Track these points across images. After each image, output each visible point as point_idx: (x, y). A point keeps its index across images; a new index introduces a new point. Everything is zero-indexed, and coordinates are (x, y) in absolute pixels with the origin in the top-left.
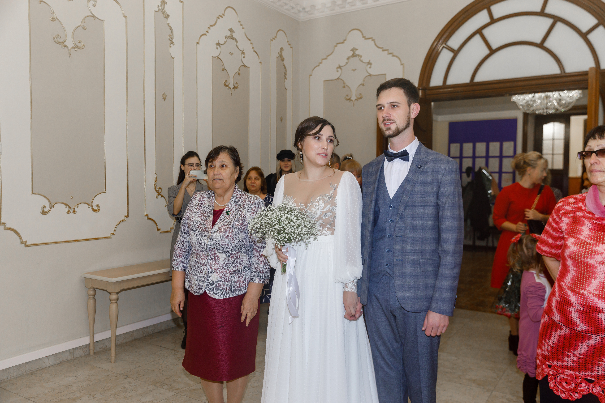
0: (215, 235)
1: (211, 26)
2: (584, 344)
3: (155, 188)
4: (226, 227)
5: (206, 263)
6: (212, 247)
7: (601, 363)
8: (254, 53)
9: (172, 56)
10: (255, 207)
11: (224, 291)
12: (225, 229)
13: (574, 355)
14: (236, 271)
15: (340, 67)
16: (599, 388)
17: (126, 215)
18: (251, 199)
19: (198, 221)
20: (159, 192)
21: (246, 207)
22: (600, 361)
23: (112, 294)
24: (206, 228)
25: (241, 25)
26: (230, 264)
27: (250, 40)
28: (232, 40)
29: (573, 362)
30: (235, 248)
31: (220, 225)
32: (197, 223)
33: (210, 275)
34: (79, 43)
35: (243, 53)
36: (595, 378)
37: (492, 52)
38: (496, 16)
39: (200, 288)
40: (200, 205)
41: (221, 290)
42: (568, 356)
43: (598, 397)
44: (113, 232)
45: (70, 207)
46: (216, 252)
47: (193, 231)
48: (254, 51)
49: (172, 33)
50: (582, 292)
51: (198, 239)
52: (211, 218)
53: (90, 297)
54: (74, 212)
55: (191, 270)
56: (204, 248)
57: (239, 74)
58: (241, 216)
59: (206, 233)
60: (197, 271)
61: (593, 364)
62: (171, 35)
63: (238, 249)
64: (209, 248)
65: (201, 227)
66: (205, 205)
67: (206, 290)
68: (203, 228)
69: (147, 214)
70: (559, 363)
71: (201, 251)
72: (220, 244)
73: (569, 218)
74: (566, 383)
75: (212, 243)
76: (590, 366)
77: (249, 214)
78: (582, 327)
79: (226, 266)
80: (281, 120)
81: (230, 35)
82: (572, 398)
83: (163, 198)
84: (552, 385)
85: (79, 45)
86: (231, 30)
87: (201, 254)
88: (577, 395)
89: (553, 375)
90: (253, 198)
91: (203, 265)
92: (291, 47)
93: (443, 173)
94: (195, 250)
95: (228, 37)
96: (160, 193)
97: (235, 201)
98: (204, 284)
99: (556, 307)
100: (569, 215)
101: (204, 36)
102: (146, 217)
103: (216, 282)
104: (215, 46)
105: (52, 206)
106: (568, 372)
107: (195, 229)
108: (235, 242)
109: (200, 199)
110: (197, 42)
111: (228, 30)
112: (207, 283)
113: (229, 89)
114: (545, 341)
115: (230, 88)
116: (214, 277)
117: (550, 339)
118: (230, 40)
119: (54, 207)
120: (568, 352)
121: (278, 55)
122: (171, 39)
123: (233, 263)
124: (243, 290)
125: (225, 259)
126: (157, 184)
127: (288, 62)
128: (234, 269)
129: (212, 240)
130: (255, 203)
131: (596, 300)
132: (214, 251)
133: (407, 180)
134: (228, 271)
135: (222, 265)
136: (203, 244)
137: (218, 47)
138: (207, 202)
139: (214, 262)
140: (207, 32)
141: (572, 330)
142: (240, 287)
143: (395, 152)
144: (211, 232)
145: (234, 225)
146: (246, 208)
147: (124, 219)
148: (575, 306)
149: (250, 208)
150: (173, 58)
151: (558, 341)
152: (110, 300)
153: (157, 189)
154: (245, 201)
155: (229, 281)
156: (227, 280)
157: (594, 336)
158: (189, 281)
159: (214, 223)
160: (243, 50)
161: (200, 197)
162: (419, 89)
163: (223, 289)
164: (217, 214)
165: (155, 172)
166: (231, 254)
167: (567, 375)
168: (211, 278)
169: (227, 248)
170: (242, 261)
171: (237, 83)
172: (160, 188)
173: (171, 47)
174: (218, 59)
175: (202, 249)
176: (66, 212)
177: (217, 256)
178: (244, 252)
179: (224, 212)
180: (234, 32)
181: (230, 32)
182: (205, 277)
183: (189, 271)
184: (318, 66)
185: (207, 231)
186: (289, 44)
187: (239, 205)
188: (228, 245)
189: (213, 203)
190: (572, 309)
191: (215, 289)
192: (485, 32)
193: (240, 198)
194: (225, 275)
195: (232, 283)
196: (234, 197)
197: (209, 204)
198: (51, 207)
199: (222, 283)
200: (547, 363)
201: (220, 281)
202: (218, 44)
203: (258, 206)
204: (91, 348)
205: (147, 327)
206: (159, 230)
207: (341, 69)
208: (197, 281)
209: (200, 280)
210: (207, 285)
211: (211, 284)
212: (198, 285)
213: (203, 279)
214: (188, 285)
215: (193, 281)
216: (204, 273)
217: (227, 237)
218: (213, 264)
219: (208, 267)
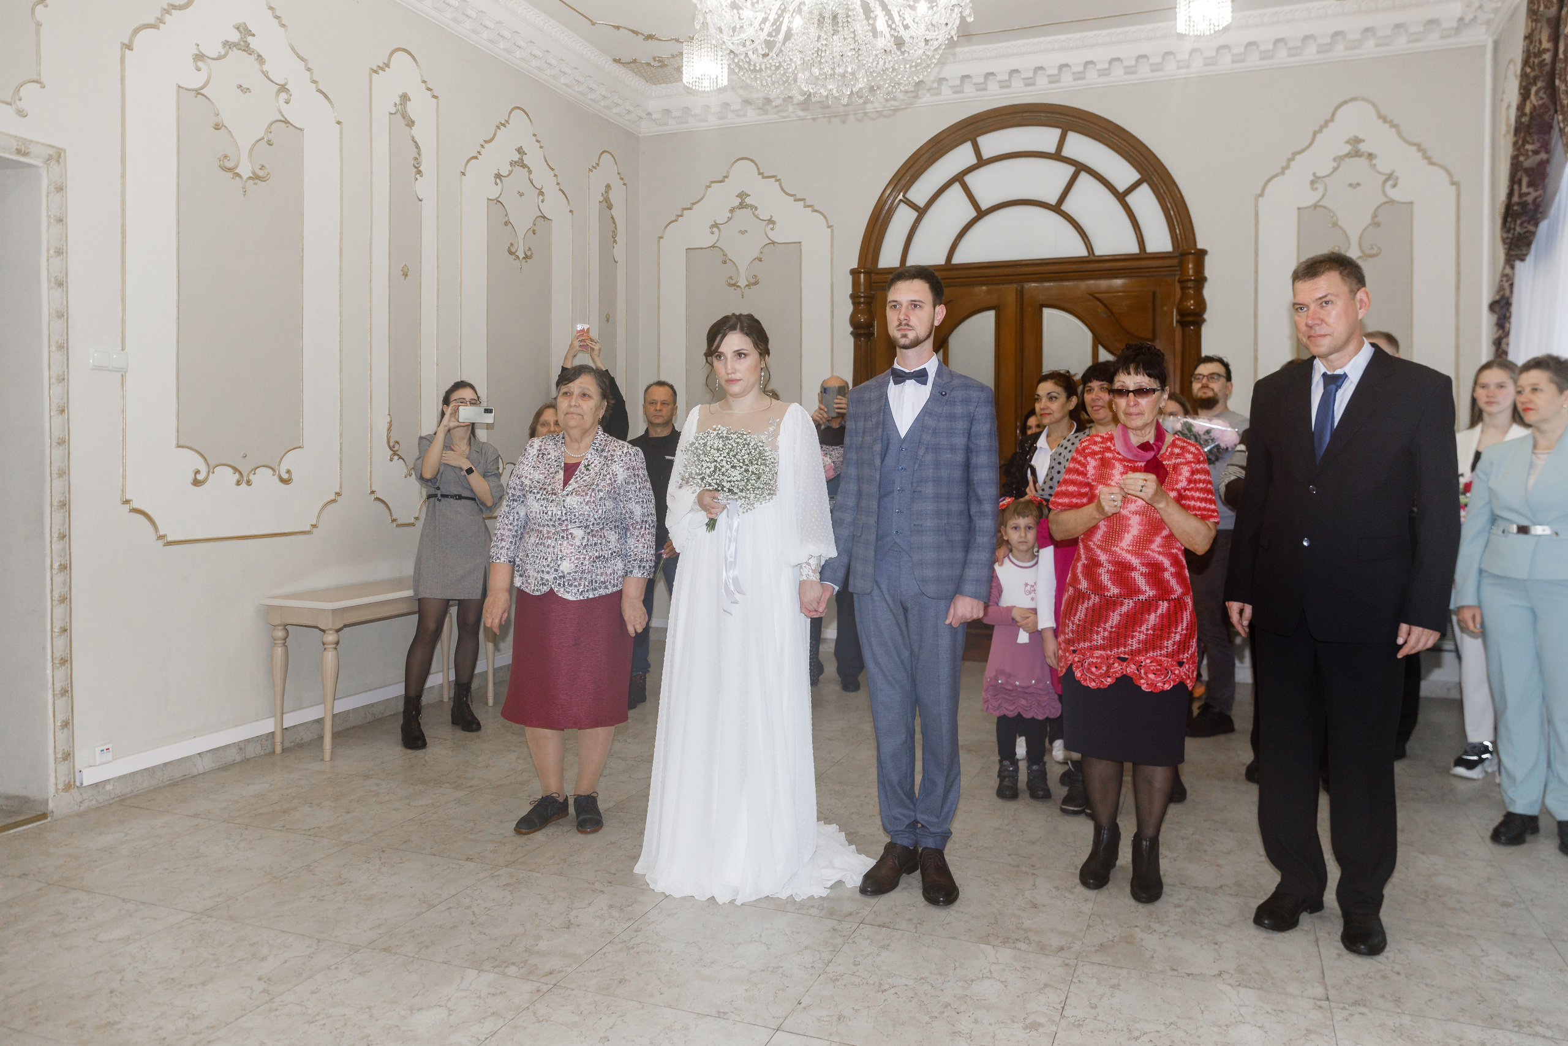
0: (568, 499)
1: (486, 142)
2: (1116, 613)
3: (388, 442)
4: (586, 488)
5: (553, 544)
6: (564, 519)
8: (561, 193)
9: (418, 197)
10: (630, 460)
11: (581, 588)
12: (584, 491)
14: (599, 557)
15: (716, 225)
17: (338, 491)
19: (540, 479)
20: (396, 449)
21: (616, 459)
23: (327, 632)
24: (553, 489)
25: (538, 141)
26: (591, 545)
27: (553, 169)
28: (521, 167)
30: (599, 521)
31: (576, 485)
32: (539, 483)
33: (559, 563)
34: (261, 169)
35: (541, 193)
37: (981, 214)
38: (986, 154)
39: (543, 584)
40: (541, 456)
41: (576, 586)
44: (314, 523)
45: (241, 473)
46: (569, 527)
47: (532, 494)
48: (560, 190)
49: (419, 154)
50: (1114, 549)
51: (542, 506)
52: (560, 475)
53: (277, 642)
54: (249, 483)
55: (527, 556)
57: (534, 232)
58: (609, 473)
59: (554, 497)
60: (537, 557)
62: (418, 157)
63: (603, 524)
64: (559, 519)
65: (545, 489)
66: (549, 457)
67: (553, 586)
68: (549, 489)
69: (374, 489)
70: (1087, 645)
72: (577, 514)
73: (1096, 460)
74: (1096, 667)
75: (564, 512)
78: (1113, 591)
79: (584, 548)
80: (608, 320)
81: (519, 159)
82: (1104, 684)
83: (401, 460)
84: (1078, 675)
85: (261, 173)
86: (520, 150)
87: (545, 530)
88: (1109, 680)
89: (1079, 662)
91: (548, 546)
92: (625, 184)
93: (976, 404)
94: (535, 524)
95: (515, 162)
96: (397, 451)
97: (597, 450)
98: (550, 577)
99: (1083, 572)
100: (1097, 457)
101: (473, 161)
102: (373, 497)
103: (568, 573)
104: (493, 180)
105: (211, 470)
107: (536, 491)
108: (600, 511)
109: (540, 446)
110: (462, 172)
111: (516, 150)
112: (554, 576)
113: (517, 260)
114: (1069, 620)
115: (518, 257)
116: (566, 566)
117: (1075, 615)
118: (518, 169)
119: (213, 472)
121: (602, 199)
122: (417, 165)
123: (595, 544)
124: (611, 589)
125: (583, 538)
126: (391, 434)
127: (618, 212)
128: (597, 554)
129: (564, 507)
130: (631, 454)
131: (1129, 557)
132: (567, 526)
133: (927, 412)
134: (587, 557)
135: (579, 547)
136: (550, 513)
137: (498, 180)
138: (552, 452)
139: (565, 542)
140: (479, 152)
141: (1102, 598)
142: (605, 583)
143: (907, 371)
144: (563, 496)
145: (598, 485)
146: (615, 461)
147: (333, 497)
148: (1105, 566)
149: (622, 461)
150: (421, 201)
151: (1086, 617)
152: (324, 644)
153: (391, 444)
154: (614, 451)
155: (589, 572)
156: (586, 571)
157: (1126, 602)
158: (521, 576)
159: (566, 483)
160: (542, 188)
161: (540, 444)
162: (861, 272)
163: (580, 585)
164: (570, 469)
165: (387, 413)
166: (592, 531)
168: (561, 568)
169: (587, 520)
170: (609, 542)
171: (530, 249)
172: (397, 442)
173: (418, 178)
174: (498, 203)
175: (547, 523)
176: (235, 481)
177: (571, 533)
178: (611, 529)
179: (582, 467)
180: (526, 154)
181: (519, 153)
182: (551, 566)
183: (521, 560)
184: (676, 221)
185: (555, 494)
186: (622, 179)
187: (605, 457)
188: (589, 515)
189: (562, 453)
190: (1102, 571)
191: (566, 584)
192: (970, 180)
193: (606, 445)
194: (582, 563)
195: (594, 577)
196: (595, 444)
197: (556, 454)
198: (209, 472)
199: (578, 576)
200: (1072, 650)
201: (576, 572)
202: (498, 176)
203: (634, 459)
204: (278, 739)
205: (372, 705)
206: (394, 520)
207: (718, 228)
208: (538, 572)
209: (543, 572)
210: (555, 578)
211: (560, 577)
212: (539, 578)
213: (548, 569)
214: (519, 581)
215: (532, 573)
216: (549, 559)
217: (587, 504)
218: (566, 548)
219: (556, 550)
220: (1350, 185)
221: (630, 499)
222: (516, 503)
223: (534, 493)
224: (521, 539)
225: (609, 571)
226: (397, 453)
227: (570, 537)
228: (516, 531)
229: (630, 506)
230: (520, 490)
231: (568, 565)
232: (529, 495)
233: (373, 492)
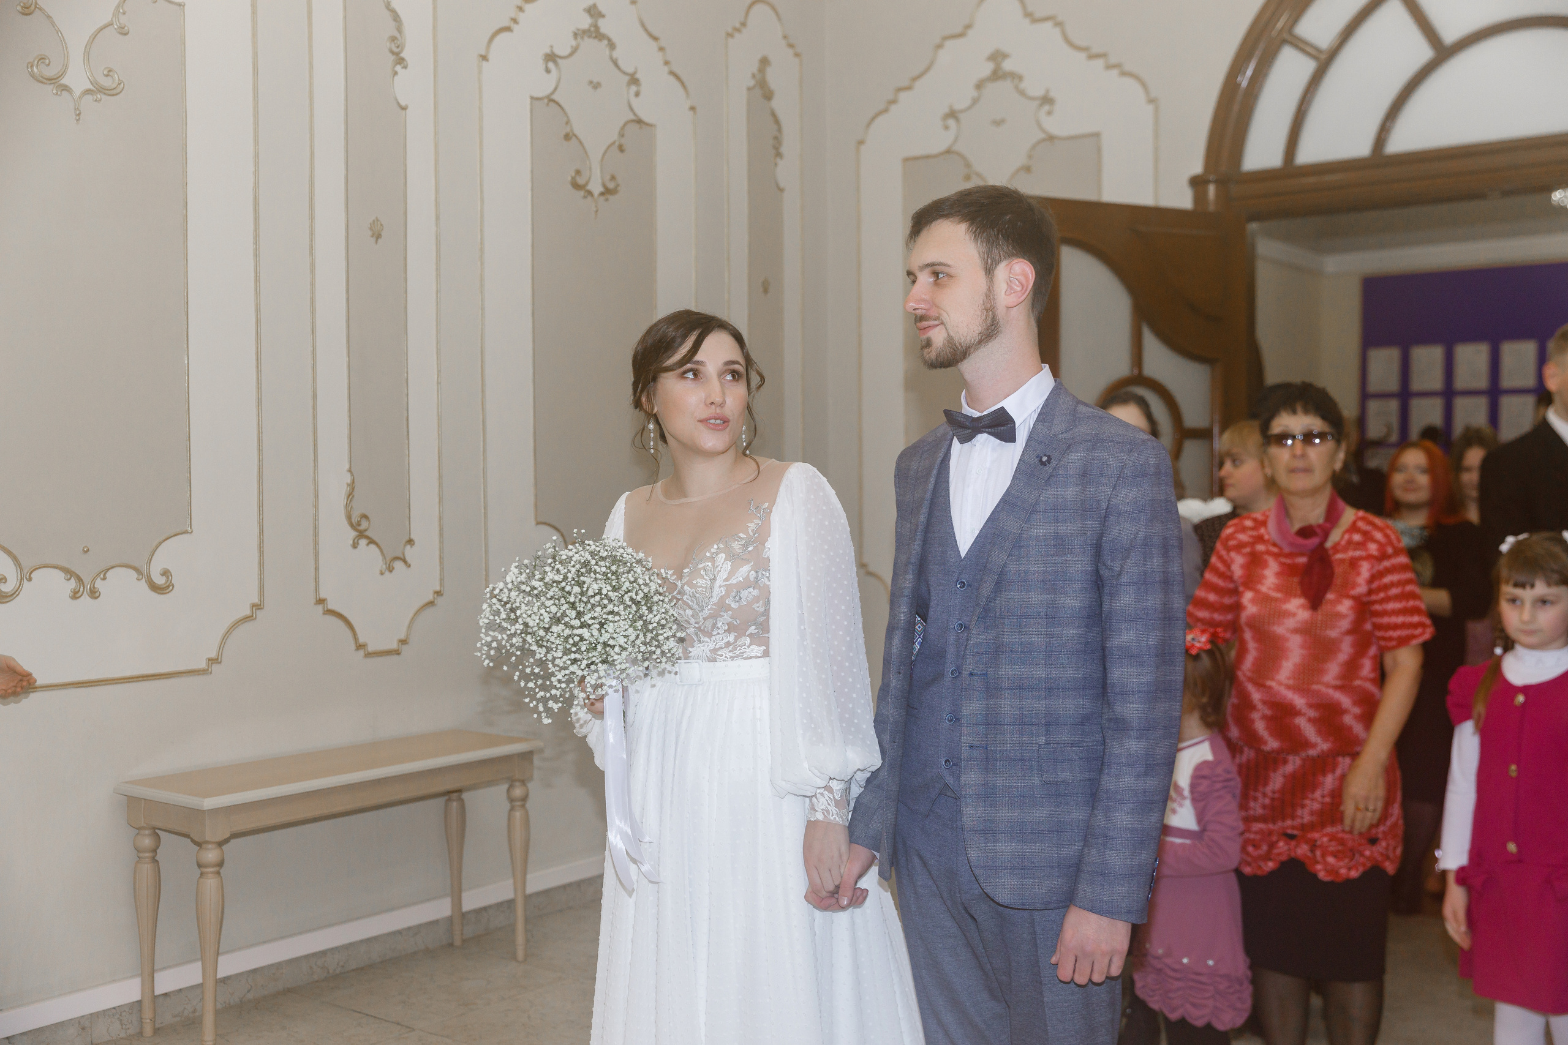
1: (527, 1)
3: (349, 518)
8: (672, 79)
9: (398, 104)
15: (952, 114)
17: (256, 601)
20: (362, 528)
23: (204, 846)
27: (655, 39)
28: (596, 41)
34: (107, 76)
35: (634, 80)
37: (1443, 53)
44: (213, 655)
45: (80, 580)
48: (672, 73)
49: (399, 29)
53: (141, 855)
54: (94, 594)
57: (621, 149)
62: (397, 35)
69: (322, 596)
73: (1243, 556)
80: (766, 291)
81: (591, 26)
83: (372, 546)
85: (107, 82)
86: (593, 12)
92: (797, 55)
93: (1113, 480)
95: (584, 32)
96: (365, 530)
101: (504, 35)
102: (320, 608)
104: (541, 65)
105: (26, 576)
110: (481, 56)
111: (585, 10)
113: (589, 198)
115: (590, 193)
118: (588, 43)
119: (30, 579)
121: (752, 83)
122: (396, 50)
126: (353, 503)
127: (785, 104)
133: (1007, 503)
137: (551, 65)
140: (513, 20)
143: (976, 414)
147: (248, 612)
150: (404, 108)
152: (200, 866)
153: (354, 520)
160: (635, 73)
162: (1209, 181)
165: (347, 466)
171: (613, 178)
172: (365, 516)
173: (396, 73)
174: (551, 104)
176: (69, 593)
180: (603, 16)
181: (591, 16)
184: (886, 110)
186: (791, 46)
198: (22, 579)
202: (551, 57)
204: (148, 1014)
205: (324, 953)
206: (360, 647)
207: (957, 119)
226: (367, 533)
233: (321, 601)
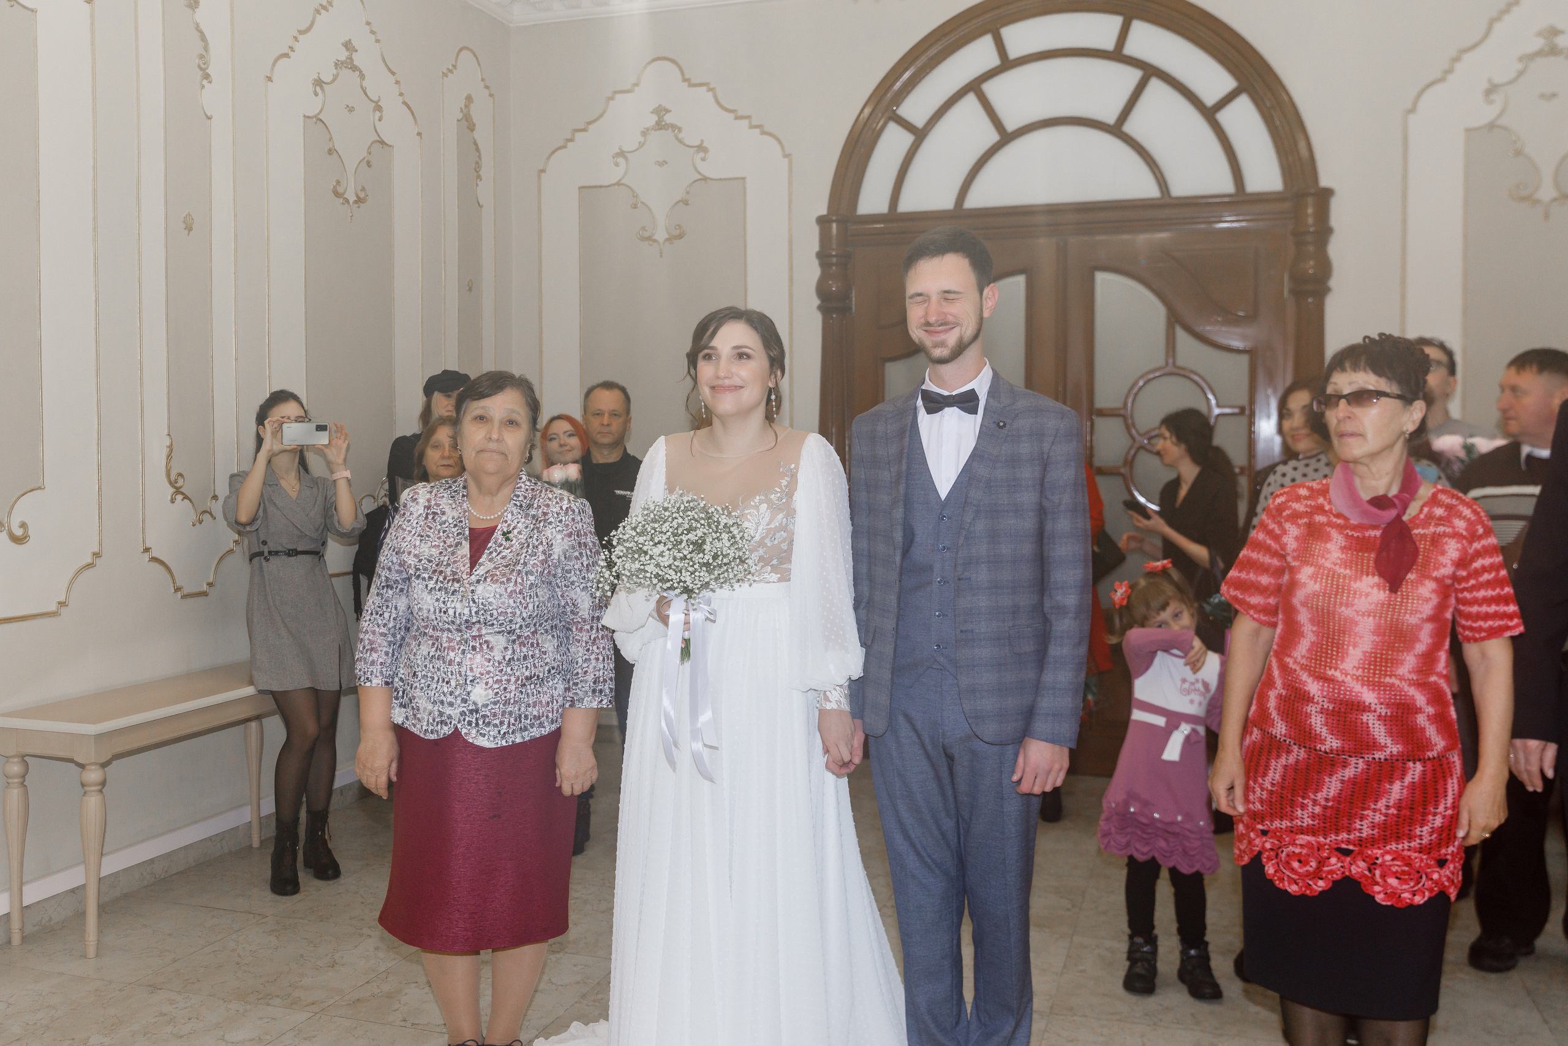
0: (480, 589)
1: (301, 32)
2: (1334, 778)
3: (168, 475)
4: (507, 570)
5: (458, 659)
6: (474, 620)
7: (1365, 813)
8: (405, 108)
9: (205, 114)
10: (573, 520)
11: (504, 729)
12: (504, 575)
13: (1315, 802)
14: (531, 678)
15: (622, 154)
16: (1362, 864)
17: (96, 550)
18: (561, 499)
19: (432, 556)
20: (177, 485)
21: (552, 519)
22: (1364, 809)
24: (454, 573)
25: (373, 32)
26: (518, 660)
27: (393, 73)
28: (351, 71)
29: (1313, 816)
30: (528, 621)
31: (491, 566)
32: (430, 561)
33: (469, 688)
35: (378, 108)
36: (1355, 845)
37: (1006, 137)
38: (1013, 53)
39: (442, 722)
40: (430, 517)
41: (495, 726)
42: (1303, 807)
43: (1359, 883)
44: (62, 599)
46: (484, 632)
47: (420, 581)
48: (405, 103)
49: (205, 49)
50: (1330, 673)
51: (437, 600)
52: (465, 549)
53: (10, 781)
55: (415, 675)
56: (453, 622)
57: (369, 164)
58: (541, 543)
59: (456, 585)
60: (433, 678)
61: (1351, 817)
62: (204, 53)
63: (535, 625)
64: (467, 621)
65: (441, 572)
66: (444, 518)
67: (459, 726)
68: (449, 573)
69: (148, 545)
70: (1285, 824)
71: (442, 630)
72: (495, 613)
73: (1299, 526)
74: (1300, 861)
75: (474, 610)
76: (1345, 822)
77: (559, 536)
78: (1332, 743)
79: (508, 664)
80: (470, 289)
81: (347, 58)
82: (1311, 889)
83: (186, 501)
84: (1270, 870)
86: (348, 45)
87: (444, 636)
88: (1321, 883)
89: (1272, 849)
90: (566, 498)
91: (451, 663)
92: (491, 95)
93: (1052, 439)
94: (426, 626)
95: (342, 63)
96: (181, 487)
97: (521, 506)
98: (454, 712)
99: (1278, 708)
100: (1300, 522)
101: (283, 61)
102: (146, 556)
103: (486, 706)
104: (311, 88)
106: (1303, 839)
108: (531, 606)
109: (429, 500)
110: (267, 77)
111: (342, 44)
112: (461, 709)
113: (346, 205)
114: (1255, 782)
115: (347, 201)
116: (479, 694)
117: (1265, 775)
118: (345, 73)
120: (1303, 798)
121: (460, 116)
122: (203, 66)
123: (525, 658)
124: (546, 724)
125: (506, 648)
126: (172, 463)
127: (483, 135)
128: (527, 673)
129: (474, 602)
130: (574, 511)
131: (1357, 687)
132: (479, 630)
133: (976, 456)
134: (513, 679)
135: (500, 663)
136: (451, 612)
137: (318, 89)
138: (447, 509)
139: (478, 656)
140: (291, 48)
141: (1311, 750)
142: (539, 718)
143: (946, 393)
144: (470, 584)
145: (525, 564)
146: (550, 523)
147: (90, 560)
148: (1318, 703)
149: (561, 521)
150: (209, 118)
151: (1283, 777)
153: (173, 478)
154: (548, 506)
155: (515, 702)
156: (512, 701)
157: (1353, 760)
158: (404, 706)
159: (474, 562)
160: (379, 100)
161: (428, 496)
162: (831, 221)
163: (502, 723)
164: (479, 540)
165: (166, 432)
166: (519, 637)
167: (1302, 846)
168: (473, 697)
169: (511, 621)
170: (545, 653)
171: (363, 189)
172: (180, 475)
173: (203, 87)
174: (319, 122)
175: (447, 626)
177: (486, 642)
178: (547, 631)
179: (498, 535)
180: (356, 51)
181: (348, 49)
182: (457, 693)
183: (404, 681)
184: (564, 147)
185: (458, 581)
186: (487, 87)
187: (534, 517)
188: (514, 614)
189: (465, 512)
190: (1311, 709)
191: (481, 722)
192: (988, 88)
193: (534, 498)
194: (505, 689)
195: (523, 709)
196: (518, 496)
197: (456, 515)
199: (497, 709)
200: (1260, 827)
201: (495, 703)
202: (319, 83)
203: (579, 518)
205: (153, 861)
206: (178, 589)
207: (626, 159)
208: (435, 703)
209: (442, 702)
210: (463, 713)
211: (471, 711)
212: (437, 713)
213: (450, 699)
214: (400, 714)
215: (422, 703)
216: (453, 683)
217: (510, 596)
218: (477, 662)
219: (463, 670)
220: (1543, 96)
221: (573, 583)
222: (390, 592)
223: (424, 579)
224: (400, 646)
225: (545, 699)
226: (182, 490)
227: (485, 647)
228: (394, 635)
229: (572, 595)
230: (397, 571)
231: (483, 693)
232: (415, 582)
233: (147, 550)
